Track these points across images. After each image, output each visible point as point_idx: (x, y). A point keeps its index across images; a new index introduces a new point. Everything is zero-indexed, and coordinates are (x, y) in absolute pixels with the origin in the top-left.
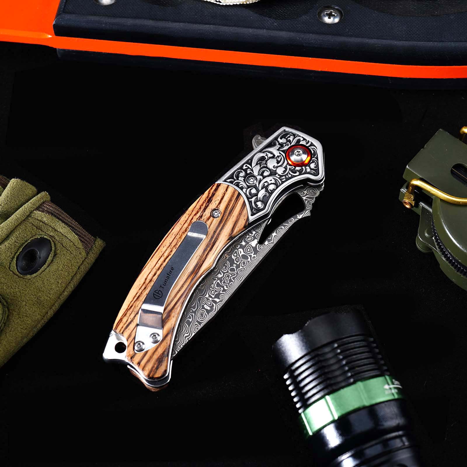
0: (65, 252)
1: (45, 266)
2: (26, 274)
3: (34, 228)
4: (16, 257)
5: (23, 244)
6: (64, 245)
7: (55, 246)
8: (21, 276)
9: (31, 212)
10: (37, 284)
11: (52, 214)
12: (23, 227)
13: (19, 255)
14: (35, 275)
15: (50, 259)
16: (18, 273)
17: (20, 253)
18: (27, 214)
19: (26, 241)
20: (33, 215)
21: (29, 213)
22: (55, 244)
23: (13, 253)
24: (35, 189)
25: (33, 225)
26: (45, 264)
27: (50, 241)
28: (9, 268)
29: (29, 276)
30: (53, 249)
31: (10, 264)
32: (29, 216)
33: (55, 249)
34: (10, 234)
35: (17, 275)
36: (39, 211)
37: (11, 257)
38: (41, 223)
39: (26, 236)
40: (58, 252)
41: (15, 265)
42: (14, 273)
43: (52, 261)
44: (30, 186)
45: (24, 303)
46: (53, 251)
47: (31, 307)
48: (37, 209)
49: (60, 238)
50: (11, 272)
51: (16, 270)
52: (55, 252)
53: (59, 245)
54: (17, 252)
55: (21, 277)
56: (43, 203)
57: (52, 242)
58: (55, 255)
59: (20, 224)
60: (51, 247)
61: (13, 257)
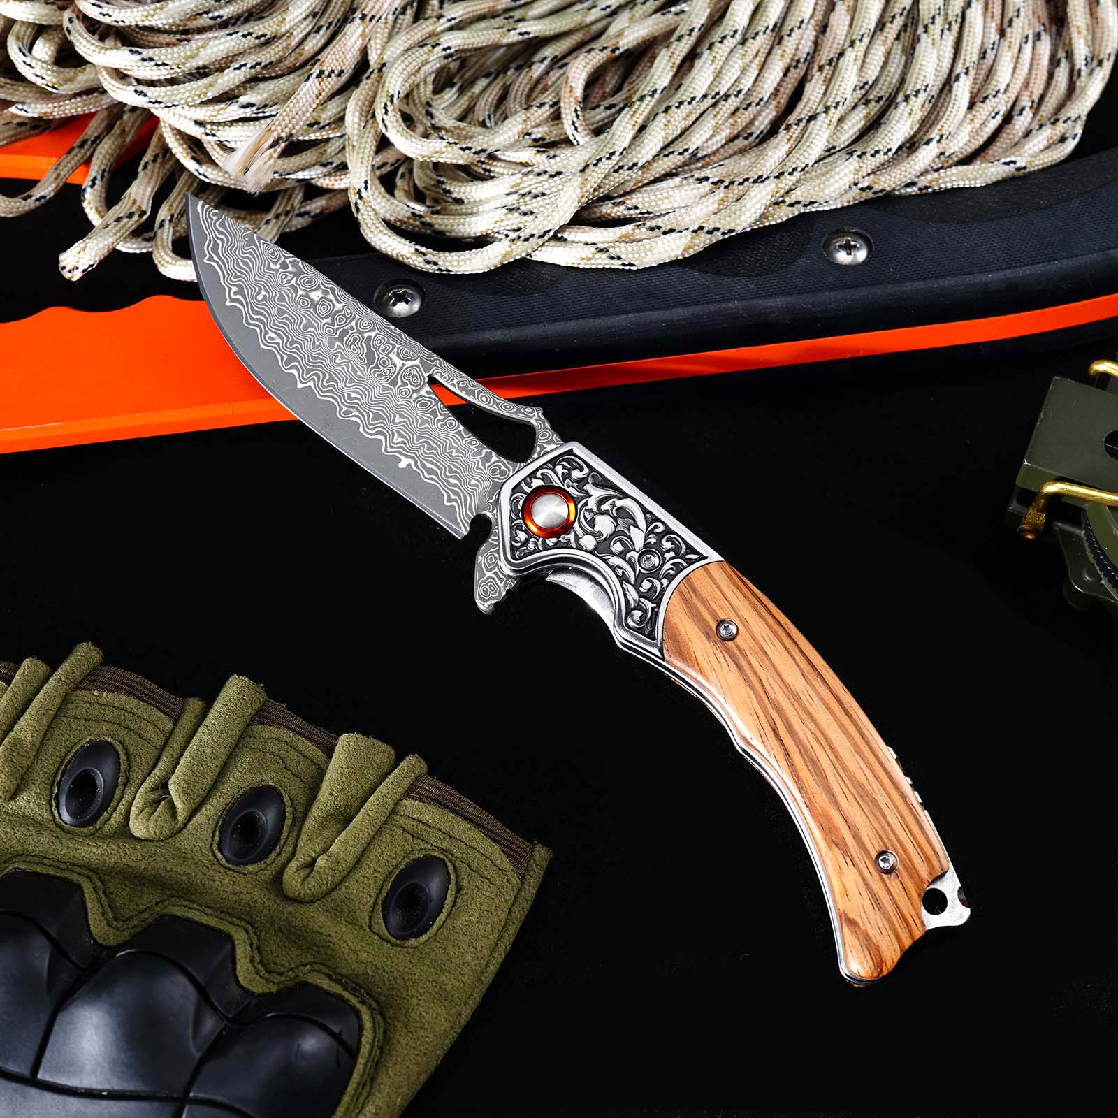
0: (479, 883)
1: (442, 916)
2: (406, 938)
3: (409, 836)
4: (380, 903)
5: (391, 873)
6: (474, 866)
7: (456, 871)
8: (398, 942)
9: (397, 804)
10: (432, 956)
11: (440, 803)
12: (385, 837)
13: (386, 898)
14: (424, 937)
15: (449, 899)
16: (390, 937)
17: (388, 894)
18: (390, 809)
19: (396, 867)
20: (401, 810)
21: (392, 806)
22: (454, 867)
23: (373, 894)
24: (393, 752)
25: (404, 830)
26: (441, 911)
27: (443, 861)
28: (370, 927)
29: (413, 942)
30: (453, 877)
31: (370, 917)
32: (393, 812)
33: (457, 877)
34: (362, 855)
35: (388, 941)
36: (413, 798)
37: (371, 903)
38: (421, 826)
39: (394, 856)
40: (465, 883)
41: (381, 921)
42: (380, 937)
43: (455, 902)
44: (384, 746)
45: (415, 1001)
46: (453, 882)
47: (429, 1008)
48: (408, 794)
49: (463, 854)
50: (376, 937)
51: (386, 931)
52: (457, 883)
53: (463, 869)
54: (380, 893)
55: (396, 945)
56: (417, 779)
57: (449, 864)
58: (459, 889)
59: (379, 832)
60: (448, 873)
61: (375, 904)
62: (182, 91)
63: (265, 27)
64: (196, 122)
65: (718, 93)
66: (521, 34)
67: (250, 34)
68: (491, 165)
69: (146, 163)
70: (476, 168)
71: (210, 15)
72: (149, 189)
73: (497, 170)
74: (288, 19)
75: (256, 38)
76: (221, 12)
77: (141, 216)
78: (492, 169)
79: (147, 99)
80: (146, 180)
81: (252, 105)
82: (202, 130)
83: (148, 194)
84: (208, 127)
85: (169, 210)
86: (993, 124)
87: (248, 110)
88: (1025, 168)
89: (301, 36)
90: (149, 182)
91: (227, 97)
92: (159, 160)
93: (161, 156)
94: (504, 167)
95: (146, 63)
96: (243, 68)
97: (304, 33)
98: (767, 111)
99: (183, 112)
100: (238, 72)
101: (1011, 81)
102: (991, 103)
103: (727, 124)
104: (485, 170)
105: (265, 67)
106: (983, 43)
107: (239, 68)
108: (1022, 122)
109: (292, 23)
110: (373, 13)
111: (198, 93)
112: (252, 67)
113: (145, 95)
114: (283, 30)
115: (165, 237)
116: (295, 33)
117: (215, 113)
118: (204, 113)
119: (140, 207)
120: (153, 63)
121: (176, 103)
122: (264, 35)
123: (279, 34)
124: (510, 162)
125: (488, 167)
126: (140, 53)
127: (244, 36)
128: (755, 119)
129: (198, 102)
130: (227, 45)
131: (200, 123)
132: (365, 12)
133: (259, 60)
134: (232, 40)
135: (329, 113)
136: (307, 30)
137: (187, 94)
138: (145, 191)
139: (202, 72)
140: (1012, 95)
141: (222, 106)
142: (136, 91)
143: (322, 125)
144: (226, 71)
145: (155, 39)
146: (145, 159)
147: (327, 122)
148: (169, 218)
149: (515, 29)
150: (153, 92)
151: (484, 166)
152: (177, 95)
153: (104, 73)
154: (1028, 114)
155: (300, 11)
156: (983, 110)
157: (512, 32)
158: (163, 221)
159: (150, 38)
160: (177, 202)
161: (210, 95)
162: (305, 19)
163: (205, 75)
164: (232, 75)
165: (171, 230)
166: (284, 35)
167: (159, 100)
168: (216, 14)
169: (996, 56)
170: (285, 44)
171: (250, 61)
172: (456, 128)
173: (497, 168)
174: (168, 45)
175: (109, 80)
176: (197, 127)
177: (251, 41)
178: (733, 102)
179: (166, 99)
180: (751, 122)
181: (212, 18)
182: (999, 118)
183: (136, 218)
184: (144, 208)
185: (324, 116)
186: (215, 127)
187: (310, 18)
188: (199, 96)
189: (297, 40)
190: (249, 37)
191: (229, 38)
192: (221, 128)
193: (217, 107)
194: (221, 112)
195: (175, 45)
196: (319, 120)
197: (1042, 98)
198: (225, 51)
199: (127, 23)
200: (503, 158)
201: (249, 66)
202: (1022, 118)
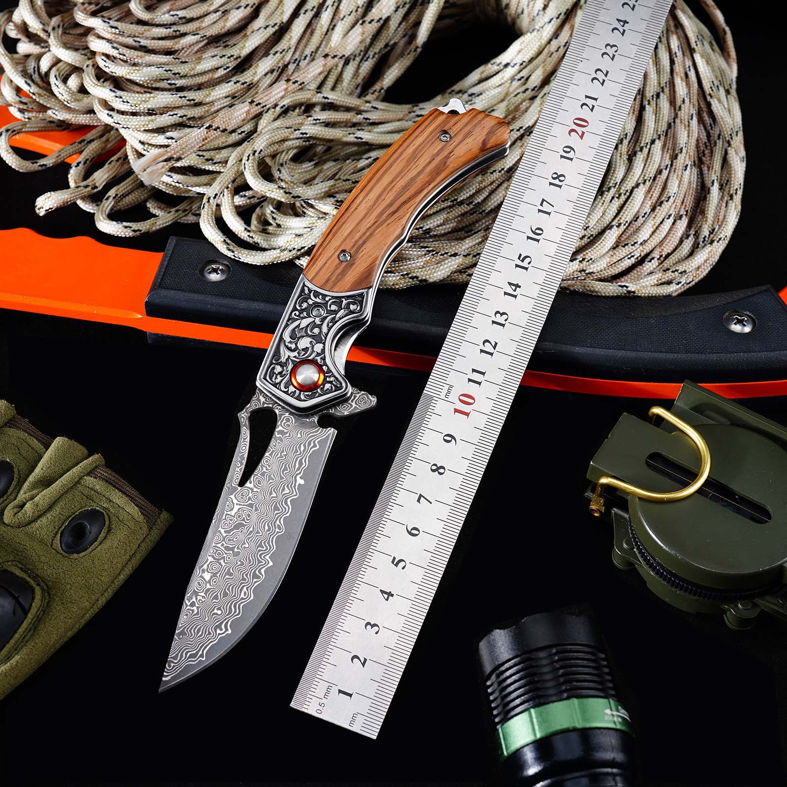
1: (96, 544)
2: (72, 553)
4: (60, 532)
6: (121, 518)
7: (109, 520)
8: (67, 555)
9: (81, 478)
12: (69, 496)
13: (64, 530)
14: (83, 554)
15: (103, 534)
16: (62, 552)
19: (74, 513)
20: (82, 482)
22: (109, 517)
25: (82, 493)
26: (96, 541)
27: (103, 513)
28: (51, 545)
29: (76, 556)
30: (107, 523)
31: (53, 540)
32: (78, 482)
33: (109, 523)
34: (54, 503)
35: (61, 554)
36: (91, 477)
37: (54, 532)
40: (113, 526)
41: (59, 542)
42: (56, 551)
43: (106, 537)
44: (80, 447)
48: (89, 474)
49: (115, 511)
51: (60, 548)
52: (109, 526)
54: (61, 527)
55: (65, 557)
56: (97, 467)
58: (109, 530)
59: (66, 492)
61: (57, 532)
62: (134, 120)
63: (197, 96)
64: (140, 142)
65: (456, 200)
66: (356, 138)
67: (185, 97)
68: (307, 210)
69: (112, 161)
70: (299, 210)
71: (169, 82)
72: (106, 176)
73: (309, 213)
74: (212, 94)
75: (188, 100)
76: (177, 82)
77: (93, 189)
78: (307, 212)
79: (113, 120)
80: (107, 170)
81: (172, 138)
82: (142, 146)
83: (104, 178)
84: (146, 146)
85: (116, 191)
86: (628, 263)
87: (170, 140)
88: (634, 292)
89: (219, 107)
90: (108, 172)
91: (160, 130)
92: (120, 161)
93: (122, 159)
94: (313, 213)
95: (117, 99)
96: (175, 116)
97: (222, 106)
98: (487, 219)
99: (134, 134)
100: (171, 117)
101: (648, 239)
102: (629, 249)
103: (456, 220)
104: (303, 212)
105: (189, 119)
106: (638, 212)
107: (172, 115)
108: (648, 266)
109: (215, 98)
110: (260, 101)
111: (143, 123)
112: (180, 117)
113: (112, 118)
114: (208, 100)
115: (106, 205)
116: (216, 104)
117: (150, 138)
118: (145, 137)
119: (95, 184)
120: (121, 100)
121: (129, 127)
122: (194, 100)
123: (204, 102)
124: (320, 211)
125: (305, 211)
126: (115, 92)
127: (180, 97)
128: (477, 222)
129: (143, 129)
130: (168, 100)
131: (142, 143)
132: (255, 100)
133: (186, 114)
134: (172, 98)
135: (222, 156)
136: (225, 104)
137: (136, 123)
138: (103, 176)
139: (151, 112)
140: (647, 248)
141: (156, 135)
142: (108, 114)
143: (214, 161)
144: (164, 115)
145: (132, 88)
146: (113, 159)
147: (219, 161)
148: (114, 196)
149: (354, 134)
150: (118, 117)
151: (304, 209)
152: (130, 122)
153: (96, 100)
154: (655, 263)
155: (222, 92)
156: (622, 252)
157: (352, 135)
158: (110, 196)
159: (129, 87)
160: (123, 188)
161: (150, 127)
162: (226, 97)
163: (151, 114)
164: (167, 118)
165: (113, 203)
166: (208, 103)
167: (119, 122)
168: (173, 82)
169: (644, 221)
170: (207, 108)
171: (180, 112)
172: (291, 182)
173: (310, 212)
174: (138, 93)
175: (98, 105)
176: (140, 144)
177: (184, 102)
178: (464, 208)
179: (124, 123)
180: (474, 223)
181: (169, 84)
182: (633, 260)
183: (89, 189)
184: (97, 185)
185: (217, 156)
186: (150, 147)
187: (230, 98)
188: (144, 126)
189: (216, 108)
190: (183, 99)
191: (171, 96)
192: (153, 148)
193: (152, 135)
194: (154, 138)
195: (142, 93)
196: (214, 158)
197: (668, 255)
198: (166, 103)
199: (117, 75)
200: (316, 207)
201: (179, 115)
202: (650, 264)
